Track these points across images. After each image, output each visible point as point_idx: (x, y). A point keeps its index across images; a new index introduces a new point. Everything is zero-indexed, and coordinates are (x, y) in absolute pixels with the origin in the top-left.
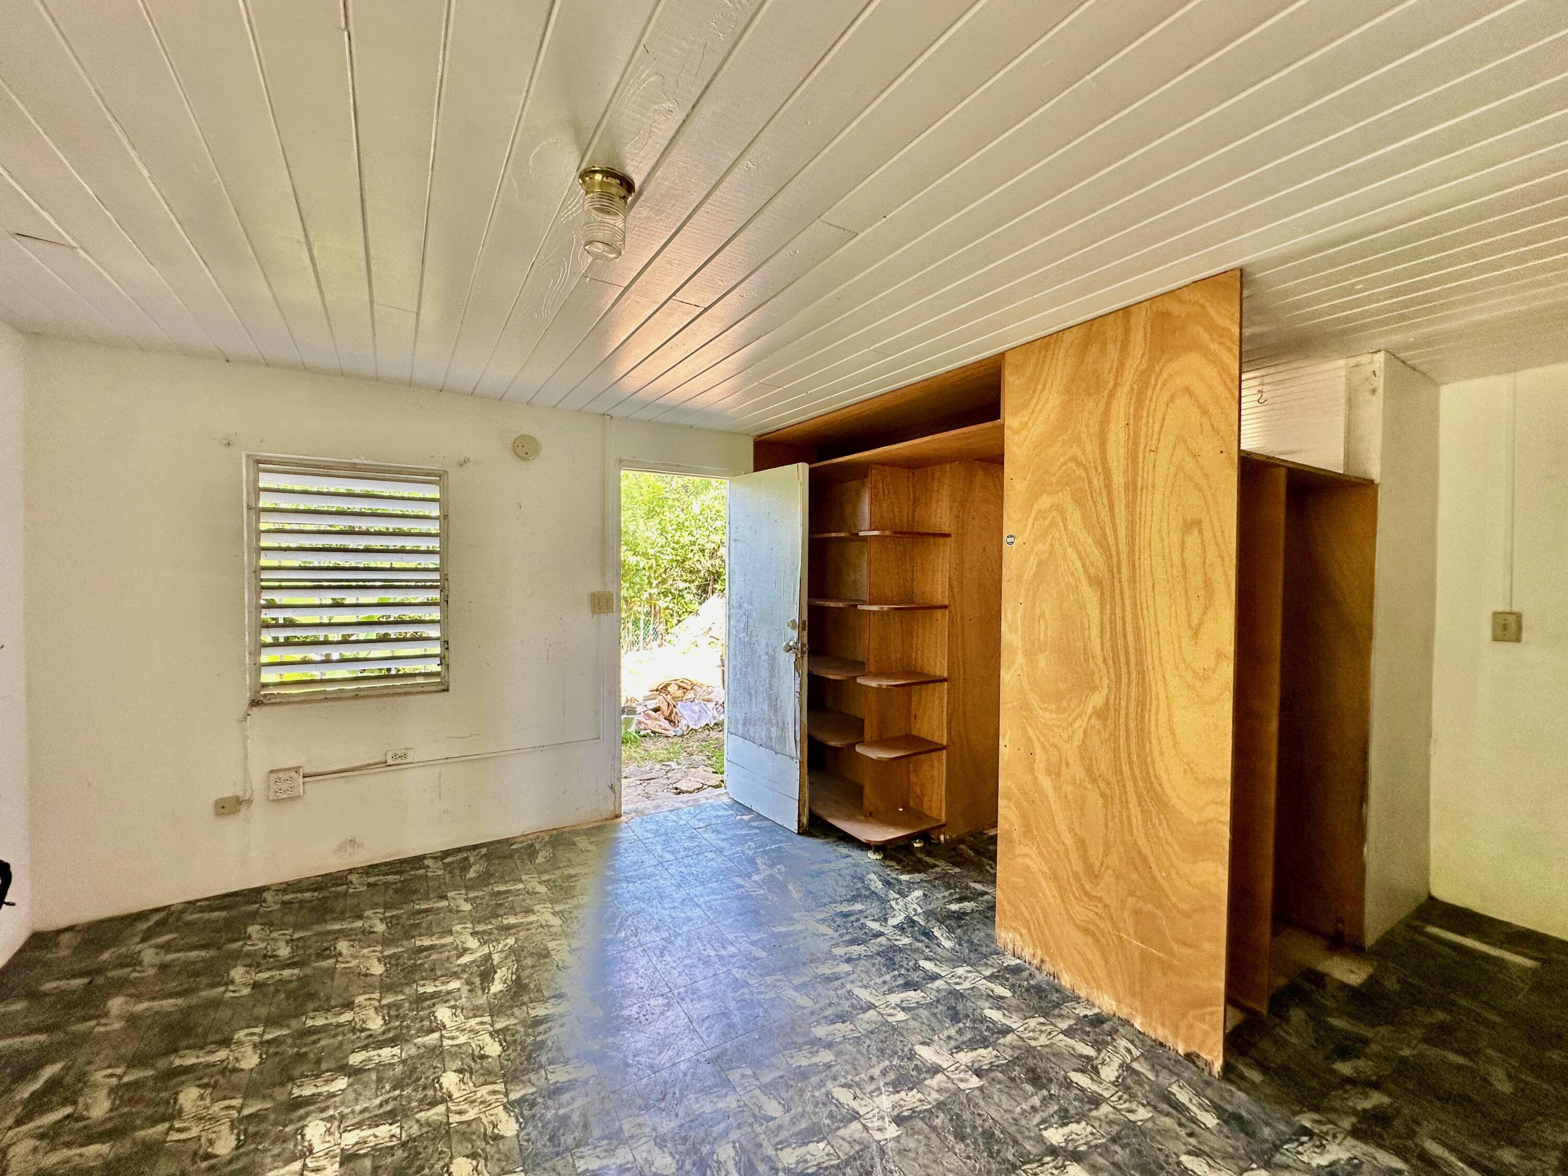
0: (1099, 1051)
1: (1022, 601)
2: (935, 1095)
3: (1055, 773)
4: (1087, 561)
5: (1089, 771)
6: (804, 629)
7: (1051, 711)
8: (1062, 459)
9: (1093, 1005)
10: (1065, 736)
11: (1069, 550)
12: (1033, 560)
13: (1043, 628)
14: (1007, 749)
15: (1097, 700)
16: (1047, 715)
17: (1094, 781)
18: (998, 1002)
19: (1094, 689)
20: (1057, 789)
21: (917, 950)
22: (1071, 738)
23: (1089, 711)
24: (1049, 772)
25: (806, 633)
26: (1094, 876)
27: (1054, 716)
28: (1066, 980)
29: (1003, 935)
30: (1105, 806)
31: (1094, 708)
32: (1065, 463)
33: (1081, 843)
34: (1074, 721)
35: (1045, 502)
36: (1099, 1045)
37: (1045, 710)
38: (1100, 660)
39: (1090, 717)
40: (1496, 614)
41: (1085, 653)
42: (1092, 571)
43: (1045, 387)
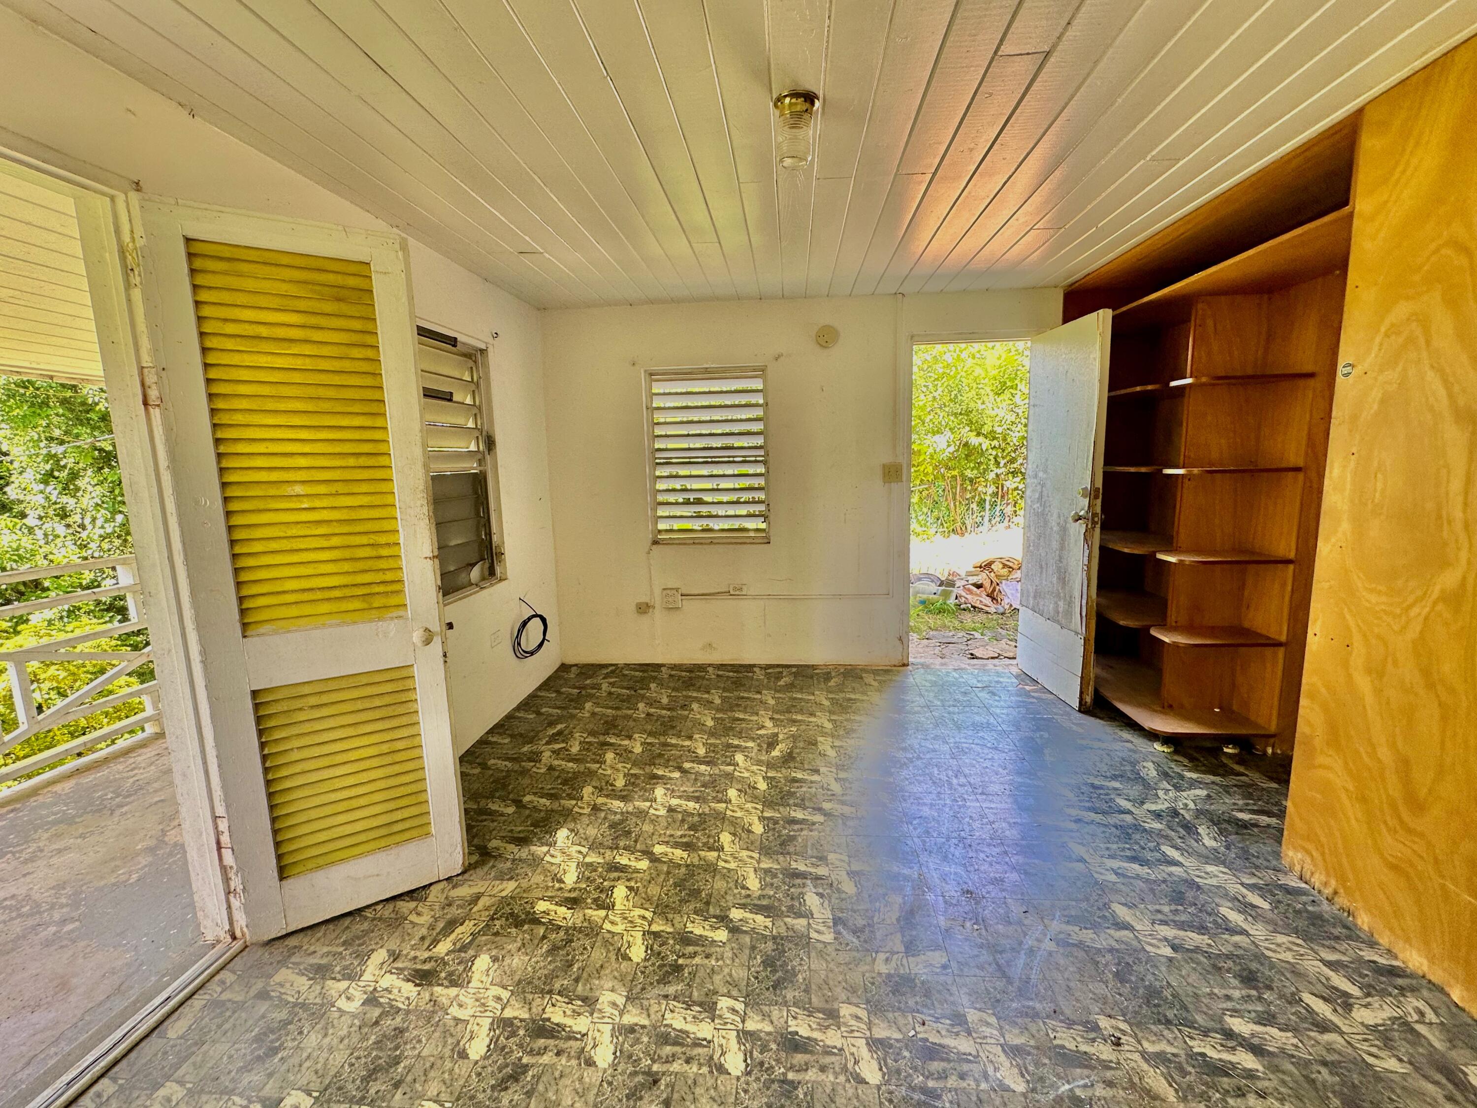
0: (1368, 994)
1: (1354, 450)
3: (1376, 671)
4: (1456, 388)
5: (1426, 673)
6: (1096, 497)
7: (1379, 593)
8: (1433, 246)
9: (1396, 958)
10: (1396, 628)
11: (1430, 375)
12: (1376, 395)
13: (1379, 485)
14: (1317, 638)
15: (1449, 579)
16: (1374, 598)
17: (1430, 686)
18: (1245, 907)
19: (1445, 563)
20: (1378, 692)
21: (1167, 837)
22: (1404, 628)
23: (1436, 594)
24: (1369, 671)
25: (1099, 502)
26: (1417, 806)
27: (1384, 599)
28: (1364, 921)
29: (1291, 853)
30: (1444, 719)
31: (1443, 591)
32: (1437, 251)
33: (1404, 765)
34: (1410, 607)
35: (1403, 310)
36: (1372, 991)
37: (1371, 591)
38: (1459, 526)
39: (1435, 603)
41: (1439, 517)
42: (1461, 402)
43: (1417, 144)
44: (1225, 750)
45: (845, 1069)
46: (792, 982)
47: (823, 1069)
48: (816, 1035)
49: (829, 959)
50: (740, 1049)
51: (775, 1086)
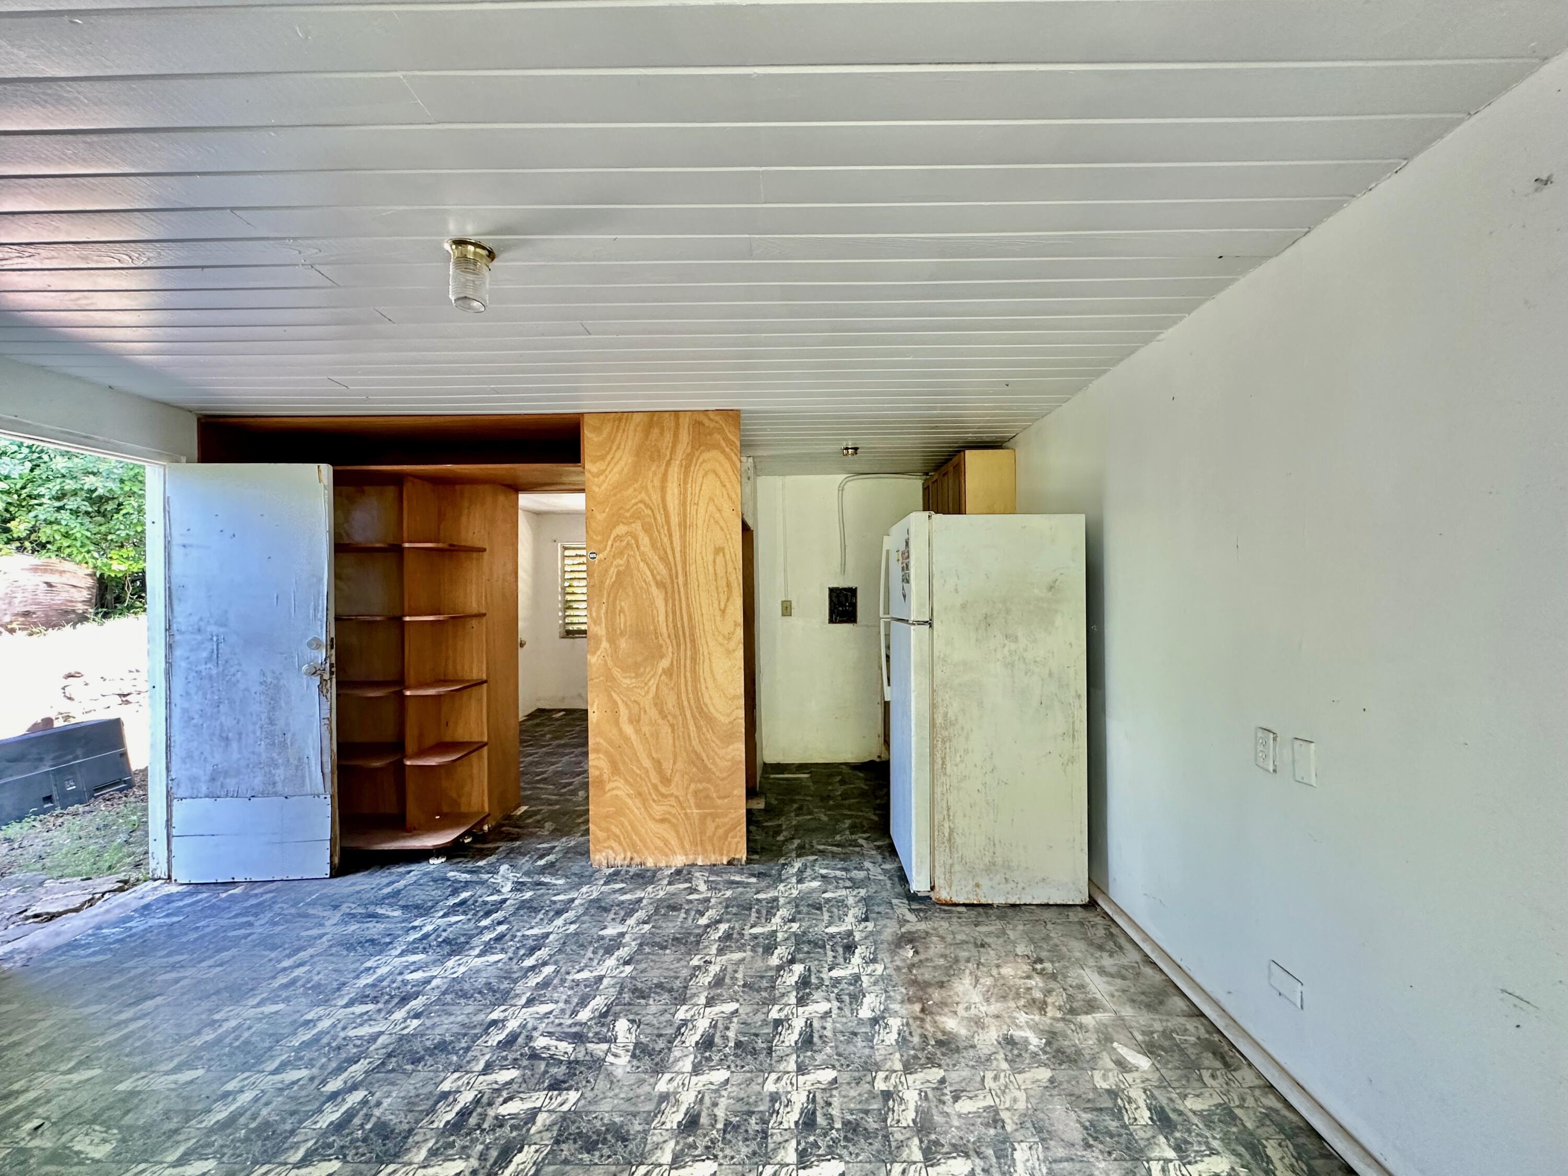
0: (690, 882)
1: (604, 601)
2: (633, 944)
3: (635, 720)
4: (655, 572)
5: (661, 712)
6: (332, 648)
7: (631, 678)
8: (633, 501)
9: (671, 866)
10: (643, 694)
11: (642, 564)
12: (613, 571)
13: (622, 620)
14: (595, 715)
15: (665, 663)
16: (628, 681)
17: (664, 717)
18: (622, 891)
19: (662, 657)
20: (638, 731)
22: (648, 692)
23: (660, 671)
24: (631, 721)
25: (333, 651)
26: (666, 781)
27: (634, 680)
28: (650, 863)
29: (597, 857)
30: (673, 731)
31: (663, 669)
32: (636, 504)
33: (658, 764)
34: (649, 680)
35: (621, 529)
36: (689, 880)
37: (625, 678)
38: (666, 635)
39: (661, 675)
40: (783, 602)
41: (656, 633)
42: (658, 578)
43: (618, 448)
44: (466, 841)
45: (717, 1091)
46: (622, 1127)
47: (715, 1104)
48: (683, 1109)
49: (601, 1096)
50: (691, 1166)
51: (728, 1136)
